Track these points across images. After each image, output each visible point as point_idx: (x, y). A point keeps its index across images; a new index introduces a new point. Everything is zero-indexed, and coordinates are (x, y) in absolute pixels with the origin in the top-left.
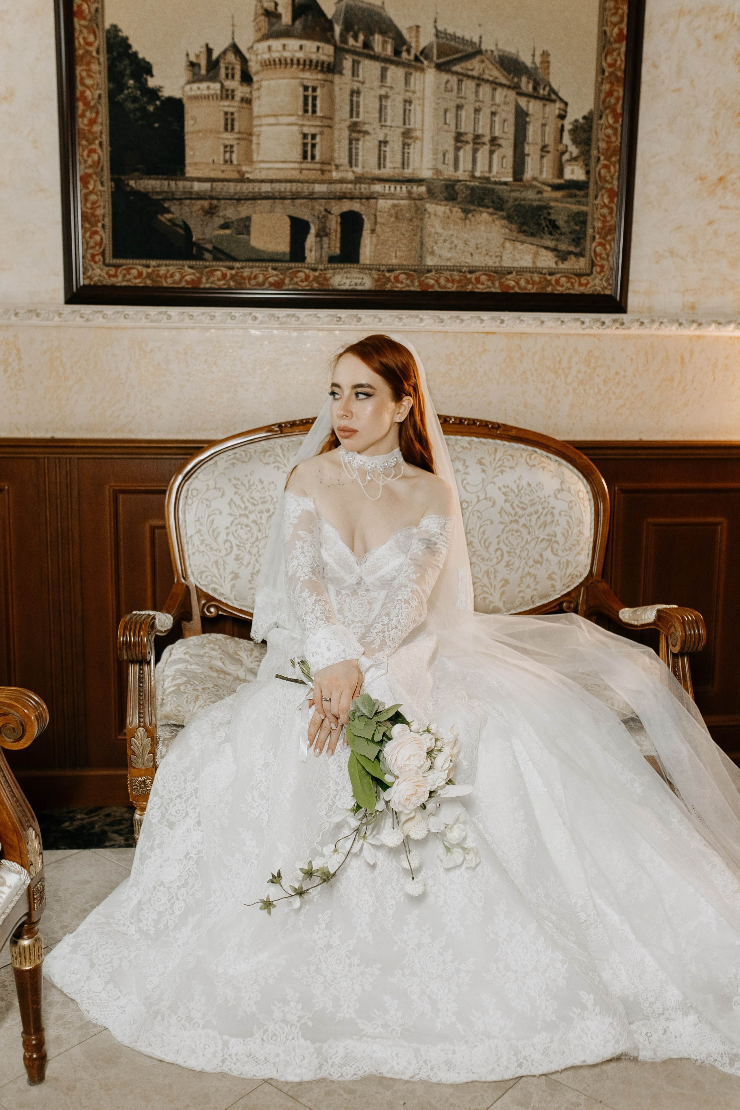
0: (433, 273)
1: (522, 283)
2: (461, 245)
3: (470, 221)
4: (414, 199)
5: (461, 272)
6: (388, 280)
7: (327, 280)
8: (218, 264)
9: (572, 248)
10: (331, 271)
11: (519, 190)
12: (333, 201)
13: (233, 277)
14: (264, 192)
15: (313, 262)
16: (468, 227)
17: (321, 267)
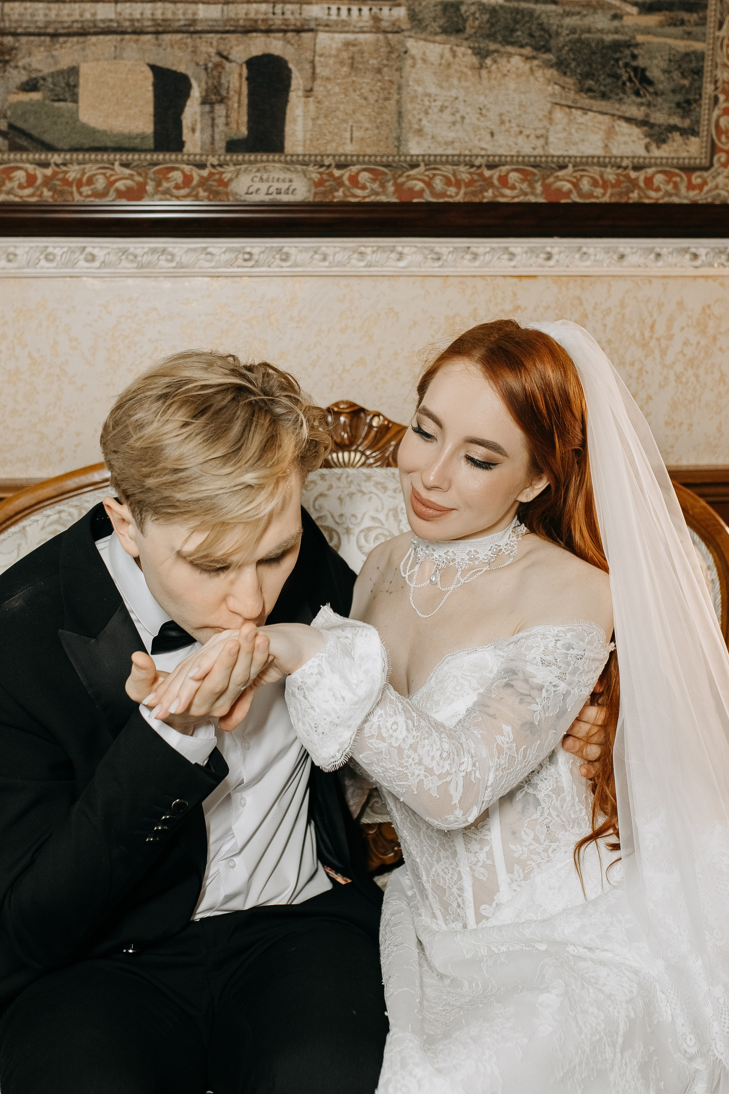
0: (422, 168)
1: (585, 185)
2: (472, 117)
3: (489, 72)
4: (385, 32)
5: (472, 166)
6: (339, 182)
7: (226, 184)
8: (18, 156)
9: (675, 120)
10: (232, 168)
11: (579, 13)
12: (232, 37)
13: (47, 182)
14: (103, 21)
15: (198, 151)
16: (485, 82)
17: (213, 160)
